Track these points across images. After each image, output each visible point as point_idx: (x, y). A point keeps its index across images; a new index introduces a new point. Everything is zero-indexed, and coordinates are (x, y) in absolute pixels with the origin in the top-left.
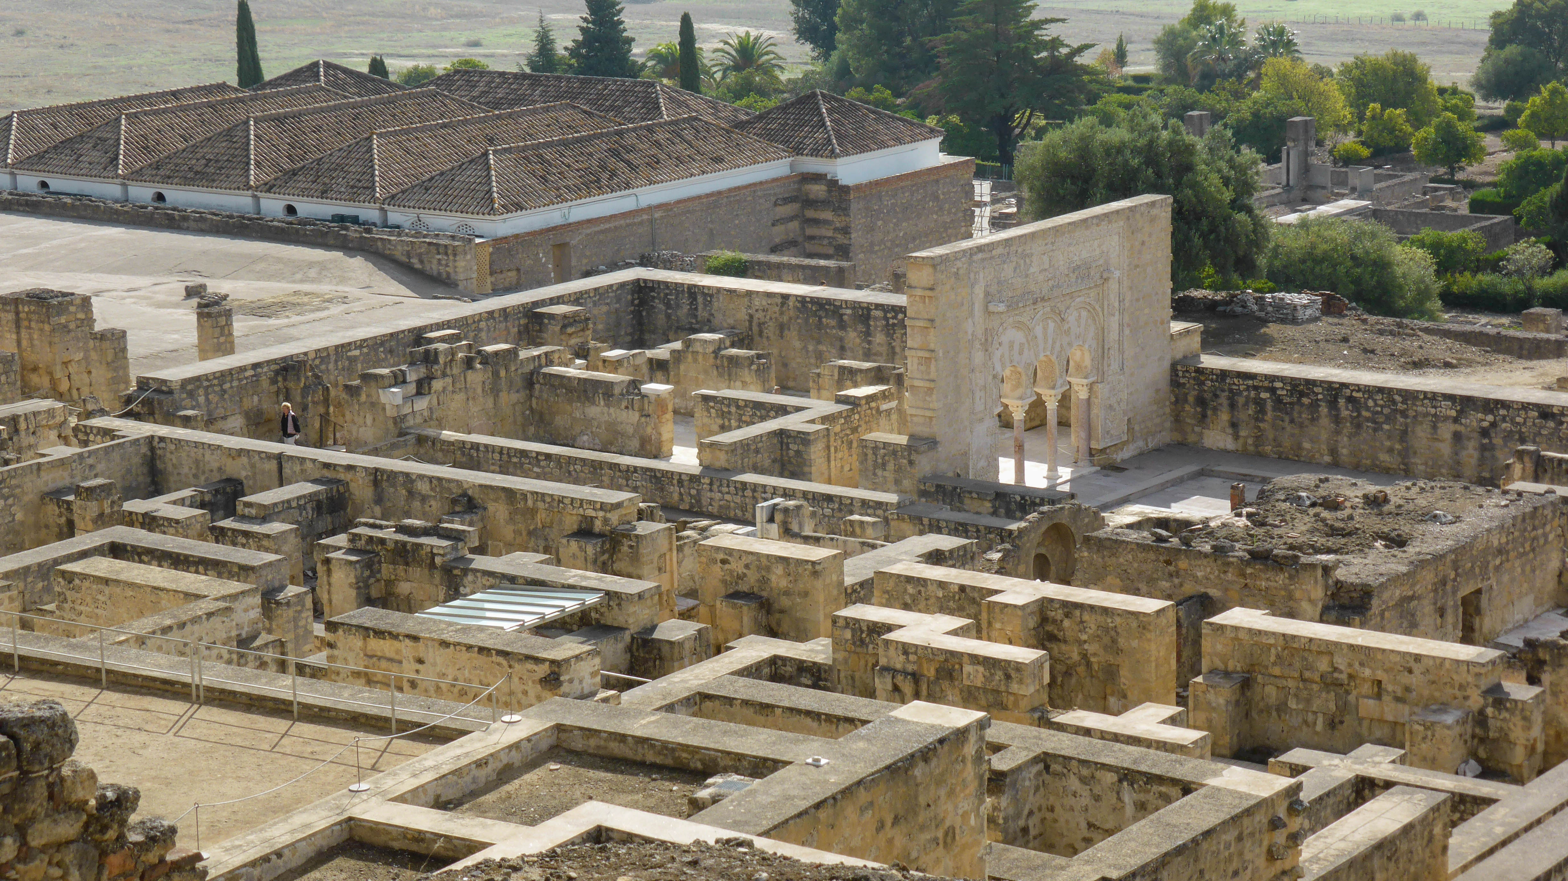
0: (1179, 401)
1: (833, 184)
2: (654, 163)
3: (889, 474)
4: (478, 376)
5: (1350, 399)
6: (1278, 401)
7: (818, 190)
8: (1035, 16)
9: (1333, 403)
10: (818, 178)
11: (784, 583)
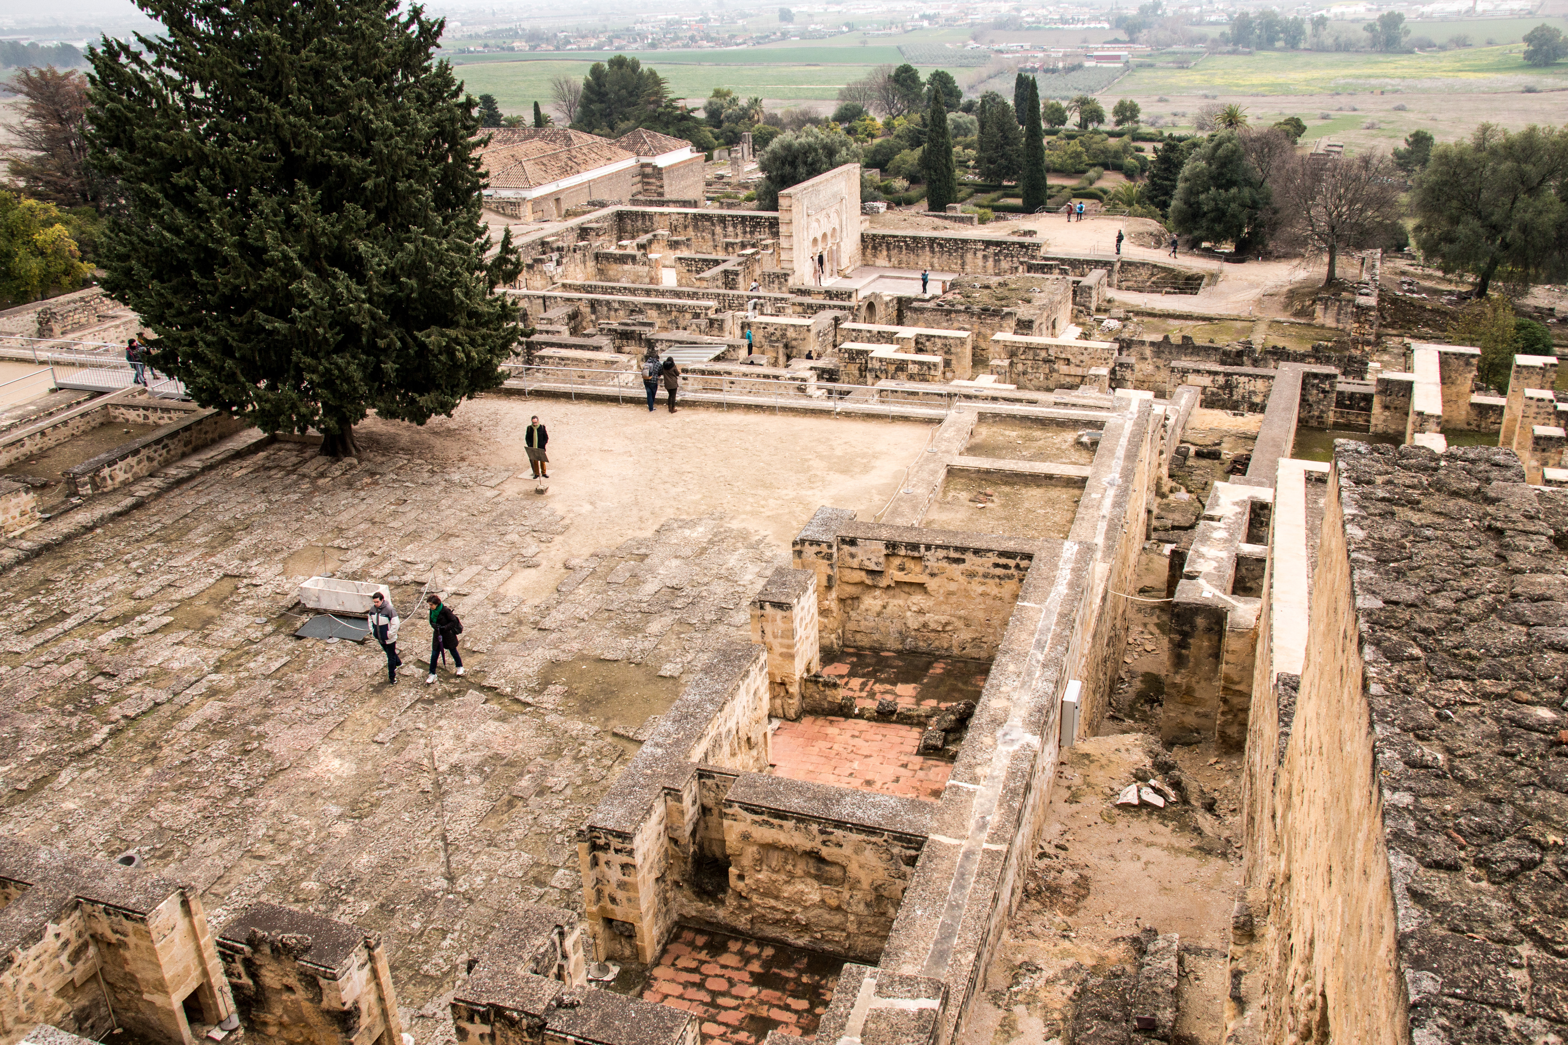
0: (864, 248)
1: (655, 167)
2: (586, 162)
3: (776, 285)
4: (578, 255)
5: (939, 244)
6: (907, 246)
7: (649, 170)
8: (671, 96)
9: (931, 247)
10: (648, 165)
11: (794, 335)
